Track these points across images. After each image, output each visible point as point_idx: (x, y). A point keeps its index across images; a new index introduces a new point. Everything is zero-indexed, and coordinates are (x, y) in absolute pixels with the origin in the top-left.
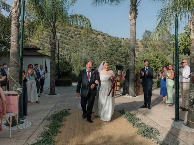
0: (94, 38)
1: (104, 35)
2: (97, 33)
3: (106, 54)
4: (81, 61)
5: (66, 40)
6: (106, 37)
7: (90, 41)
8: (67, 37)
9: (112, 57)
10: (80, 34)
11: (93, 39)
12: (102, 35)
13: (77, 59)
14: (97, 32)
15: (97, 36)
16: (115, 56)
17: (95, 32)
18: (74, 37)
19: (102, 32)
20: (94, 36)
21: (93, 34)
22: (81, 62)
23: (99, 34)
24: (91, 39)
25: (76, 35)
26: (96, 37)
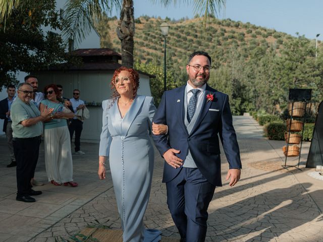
0: (260, 42)
1: (280, 37)
2: (266, 33)
3: (280, 69)
4: (226, 84)
5: (208, 48)
6: (284, 39)
7: (252, 48)
8: (210, 44)
9: (291, 75)
10: (233, 37)
11: (258, 45)
12: (275, 37)
13: (219, 80)
14: (265, 30)
15: (266, 39)
16: (298, 72)
17: (263, 32)
18: (223, 43)
19: (275, 31)
20: (259, 39)
21: (257, 36)
22: (226, 87)
23: (270, 34)
24: (253, 45)
25: (226, 39)
26: (263, 42)
